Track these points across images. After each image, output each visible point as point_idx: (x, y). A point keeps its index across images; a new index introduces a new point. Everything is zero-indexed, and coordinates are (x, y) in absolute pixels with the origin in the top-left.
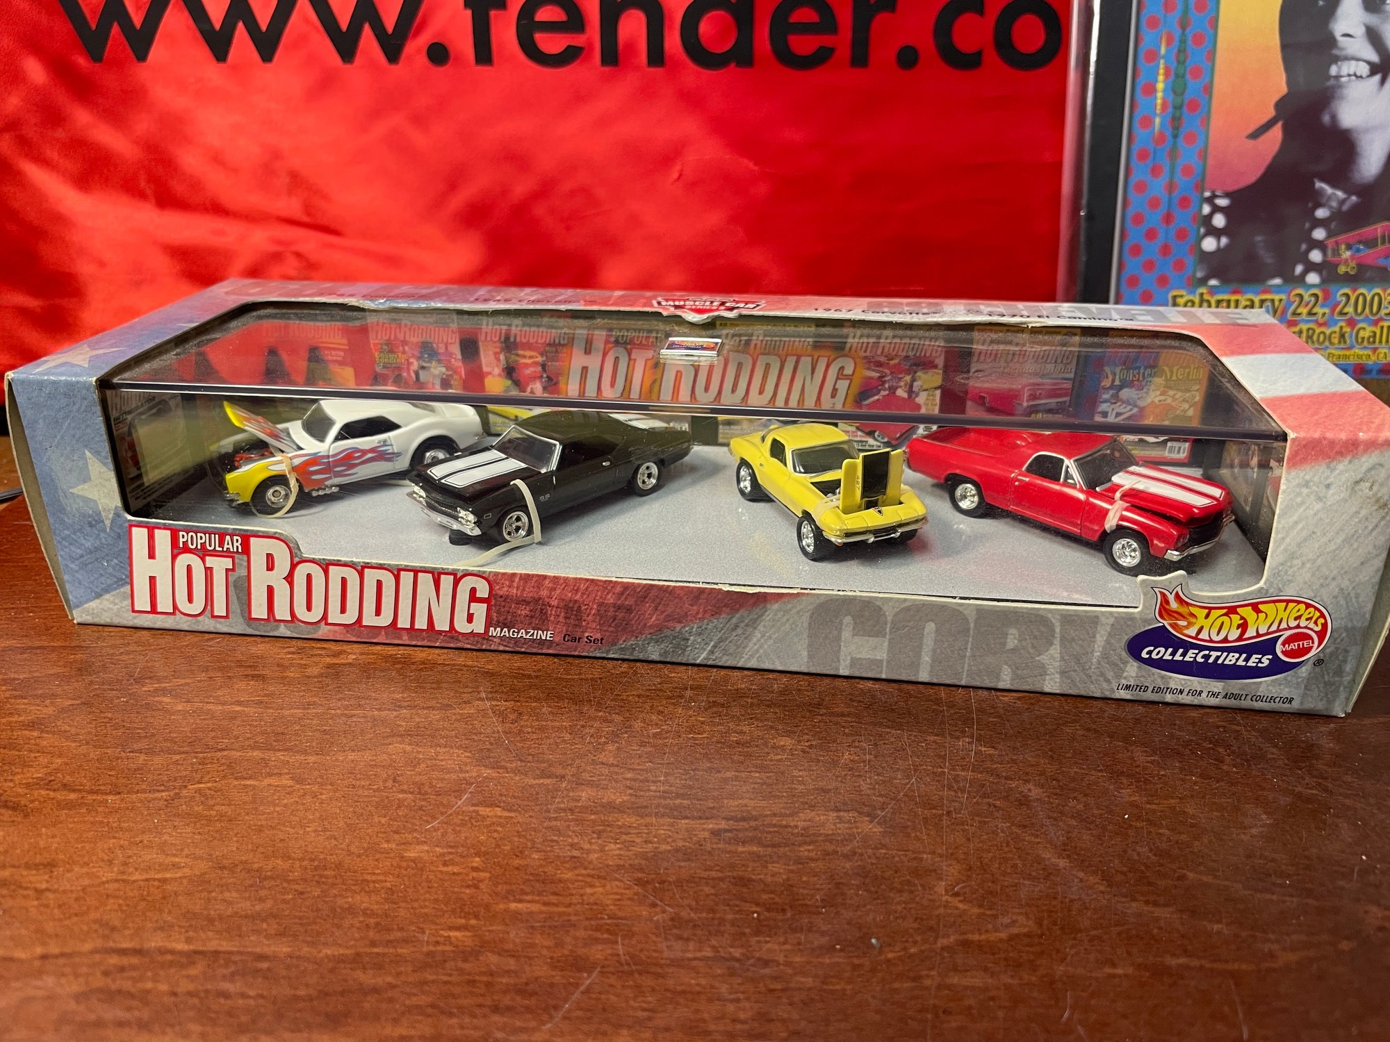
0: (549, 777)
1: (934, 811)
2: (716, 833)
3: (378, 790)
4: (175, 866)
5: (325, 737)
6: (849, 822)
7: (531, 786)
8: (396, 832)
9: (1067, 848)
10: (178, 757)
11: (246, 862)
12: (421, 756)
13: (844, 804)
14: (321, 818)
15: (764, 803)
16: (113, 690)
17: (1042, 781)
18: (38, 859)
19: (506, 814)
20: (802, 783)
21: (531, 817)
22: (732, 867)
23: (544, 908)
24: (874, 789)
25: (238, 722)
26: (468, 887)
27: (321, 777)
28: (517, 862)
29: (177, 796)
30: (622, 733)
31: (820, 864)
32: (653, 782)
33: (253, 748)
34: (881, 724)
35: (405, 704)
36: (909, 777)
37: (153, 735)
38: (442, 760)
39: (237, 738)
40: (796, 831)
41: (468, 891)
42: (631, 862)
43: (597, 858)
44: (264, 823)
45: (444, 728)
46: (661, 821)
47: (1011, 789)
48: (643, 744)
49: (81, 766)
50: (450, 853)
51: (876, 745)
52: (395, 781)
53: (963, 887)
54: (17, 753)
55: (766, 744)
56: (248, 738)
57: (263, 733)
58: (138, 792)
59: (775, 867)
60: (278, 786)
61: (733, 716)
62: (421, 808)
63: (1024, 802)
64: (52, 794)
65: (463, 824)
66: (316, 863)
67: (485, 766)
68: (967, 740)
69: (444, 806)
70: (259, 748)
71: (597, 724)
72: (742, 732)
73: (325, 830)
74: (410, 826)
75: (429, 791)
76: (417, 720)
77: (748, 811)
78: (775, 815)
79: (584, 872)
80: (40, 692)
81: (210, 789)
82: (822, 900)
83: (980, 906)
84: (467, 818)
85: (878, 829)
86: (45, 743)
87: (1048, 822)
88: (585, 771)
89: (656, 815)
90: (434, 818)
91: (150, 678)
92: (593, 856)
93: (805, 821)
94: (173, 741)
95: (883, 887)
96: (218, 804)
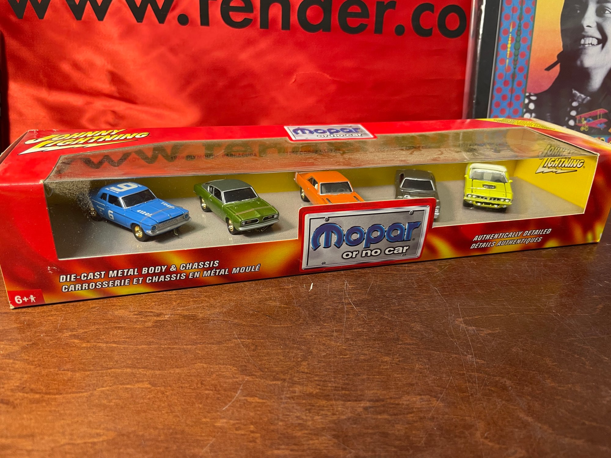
0: (278, 380)
1: (465, 394)
2: (366, 409)
3: (195, 389)
4: (98, 435)
5: (162, 360)
6: (427, 401)
7: (270, 385)
8: (209, 412)
9: (530, 411)
10: (88, 373)
11: (135, 432)
12: (212, 370)
13: (423, 391)
14: (169, 406)
15: (384, 392)
16: (48, 336)
17: (510, 377)
18: (25, 433)
19: (261, 401)
20: (400, 380)
21: (274, 402)
22: (377, 427)
23: (291, 453)
24: (434, 383)
25: (116, 353)
26: (251, 442)
27: (165, 383)
28: (272, 427)
29: (92, 395)
30: (308, 356)
31: (419, 423)
32: (329, 381)
33: (127, 367)
34: (429, 349)
35: (199, 341)
36: (449, 376)
37: (73, 361)
38: (223, 372)
39: (117, 362)
40: (403, 406)
41: (251, 444)
42: (328, 425)
43: (311, 424)
44: (139, 408)
45: (221, 354)
46: (338, 403)
47: (497, 382)
48: (319, 362)
49: (38, 379)
50: (237, 423)
51: (429, 360)
52: (202, 384)
53: (488, 434)
54: (3, 372)
55: (378, 361)
56: (123, 362)
57: (129, 359)
58: (70, 393)
59: (398, 427)
60: (142, 388)
61: (359, 346)
62: (218, 399)
63: (504, 388)
64: (26, 395)
65: (241, 407)
66: (171, 431)
67: (246, 375)
68: (470, 356)
69: (230, 397)
70: (130, 368)
71: (295, 351)
72: (365, 354)
73: (172, 412)
74: (214, 408)
75: (220, 389)
76: (206, 350)
77: (378, 397)
78: (391, 398)
79: (306, 432)
80: (10, 337)
81: (108, 390)
82: (425, 443)
83: (499, 444)
84: (242, 404)
85: (441, 404)
86: (17, 366)
87: (518, 398)
88: (294, 376)
89: (335, 400)
90: (226, 404)
91: (66, 329)
92: (310, 423)
93: (406, 401)
94: (84, 364)
95: (452, 435)
96: (114, 399)
